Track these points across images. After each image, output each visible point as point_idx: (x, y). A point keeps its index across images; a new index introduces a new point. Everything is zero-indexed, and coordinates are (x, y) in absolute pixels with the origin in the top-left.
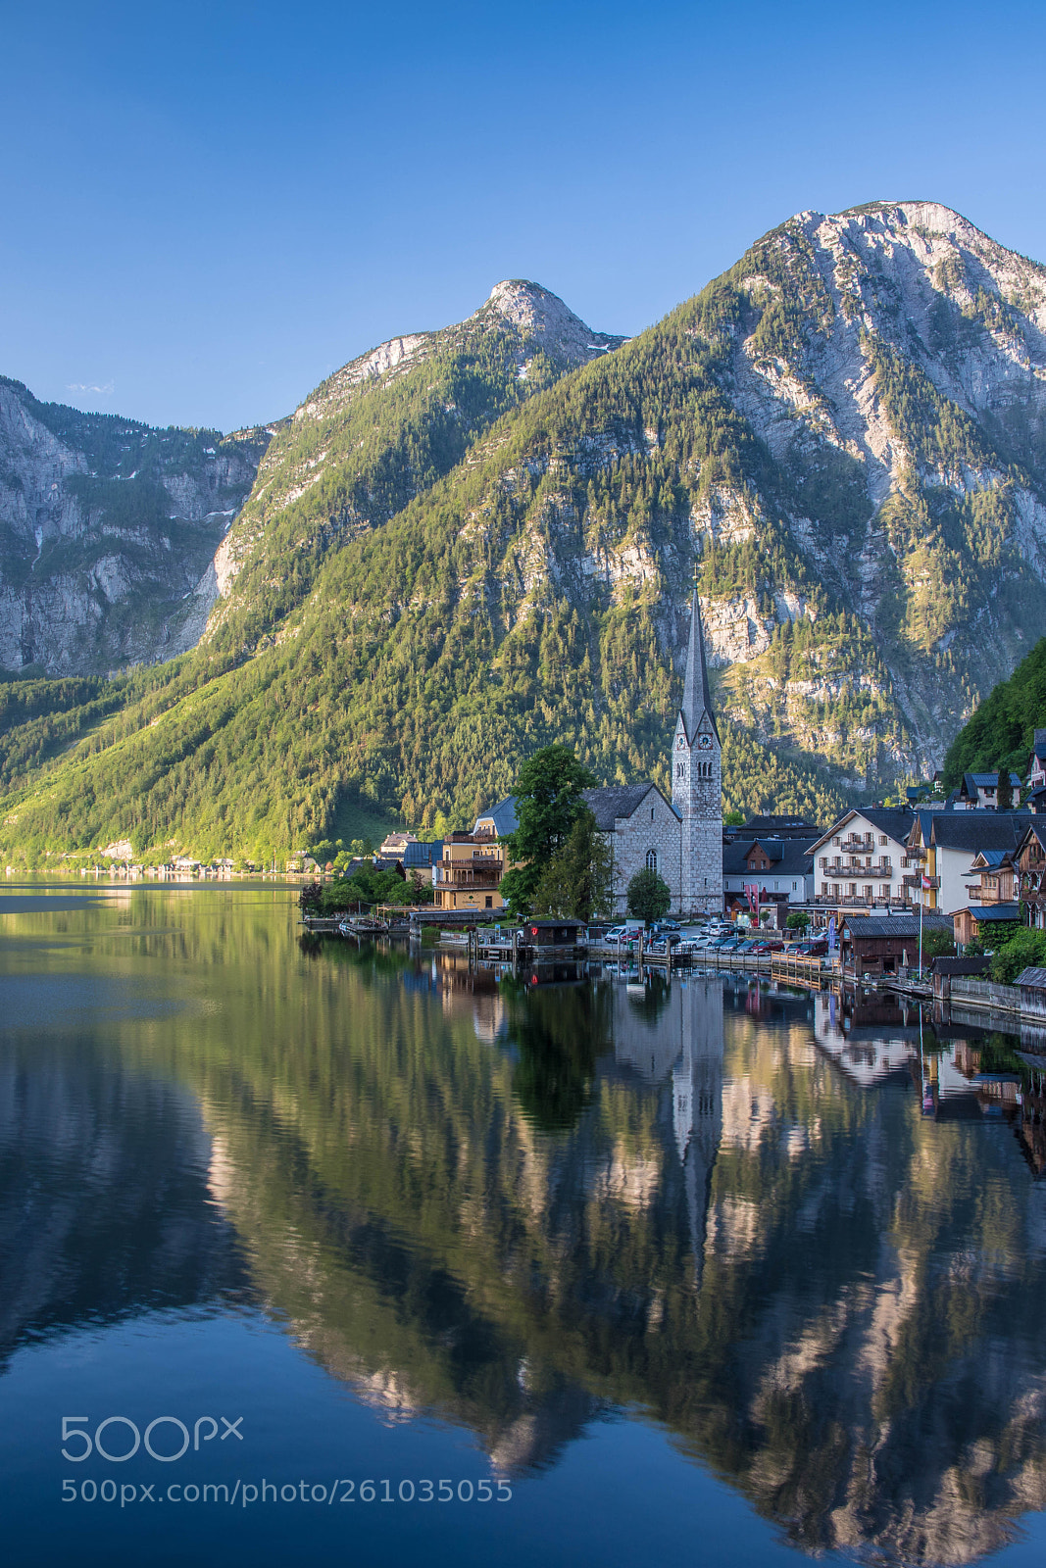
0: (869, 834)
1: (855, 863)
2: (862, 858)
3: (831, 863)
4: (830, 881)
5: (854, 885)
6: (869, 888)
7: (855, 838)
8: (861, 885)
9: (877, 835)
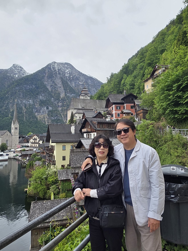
0: (36, 138)
1: (35, 142)
2: (35, 141)
3: (32, 142)
4: (31, 144)
5: (34, 145)
6: (36, 145)
7: (35, 138)
8: (35, 145)
9: (37, 138)
